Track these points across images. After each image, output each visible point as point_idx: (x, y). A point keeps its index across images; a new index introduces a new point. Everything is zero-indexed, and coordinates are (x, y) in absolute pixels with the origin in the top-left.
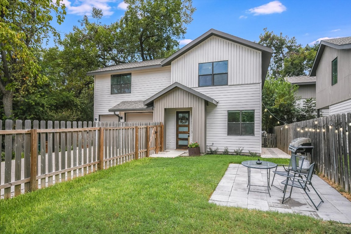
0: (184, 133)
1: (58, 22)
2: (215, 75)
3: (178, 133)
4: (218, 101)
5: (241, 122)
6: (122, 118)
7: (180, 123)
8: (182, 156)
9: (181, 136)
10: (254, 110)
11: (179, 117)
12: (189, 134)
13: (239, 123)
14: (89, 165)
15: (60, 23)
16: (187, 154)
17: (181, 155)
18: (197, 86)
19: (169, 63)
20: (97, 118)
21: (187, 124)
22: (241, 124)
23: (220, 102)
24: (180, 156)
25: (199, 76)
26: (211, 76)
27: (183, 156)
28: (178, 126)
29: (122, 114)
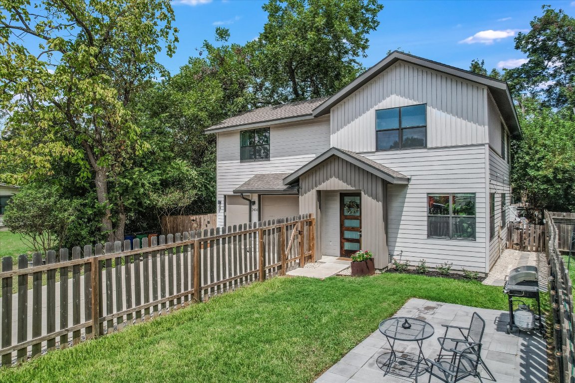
0: (353, 229)
1: (168, 54)
2: (404, 130)
3: (343, 229)
4: (409, 177)
5: (451, 215)
6: (254, 203)
7: (346, 213)
8: (340, 275)
9: (348, 235)
10: (474, 193)
11: (345, 203)
12: (361, 232)
13: (448, 215)
14: (177, 297)
15: (171, 56)
16: (349, 272)
17: (339, 272)
18: (374, 150)
19: (327, 111)
20: (222, 200)
21: (358, 214)
22: (451, 218)
23: (413, 178)
24: (337, 275)
25: (377, 132)
26: (398, 131)
27: (342, 275)
28: (343, 218)
29: (255, 198)
